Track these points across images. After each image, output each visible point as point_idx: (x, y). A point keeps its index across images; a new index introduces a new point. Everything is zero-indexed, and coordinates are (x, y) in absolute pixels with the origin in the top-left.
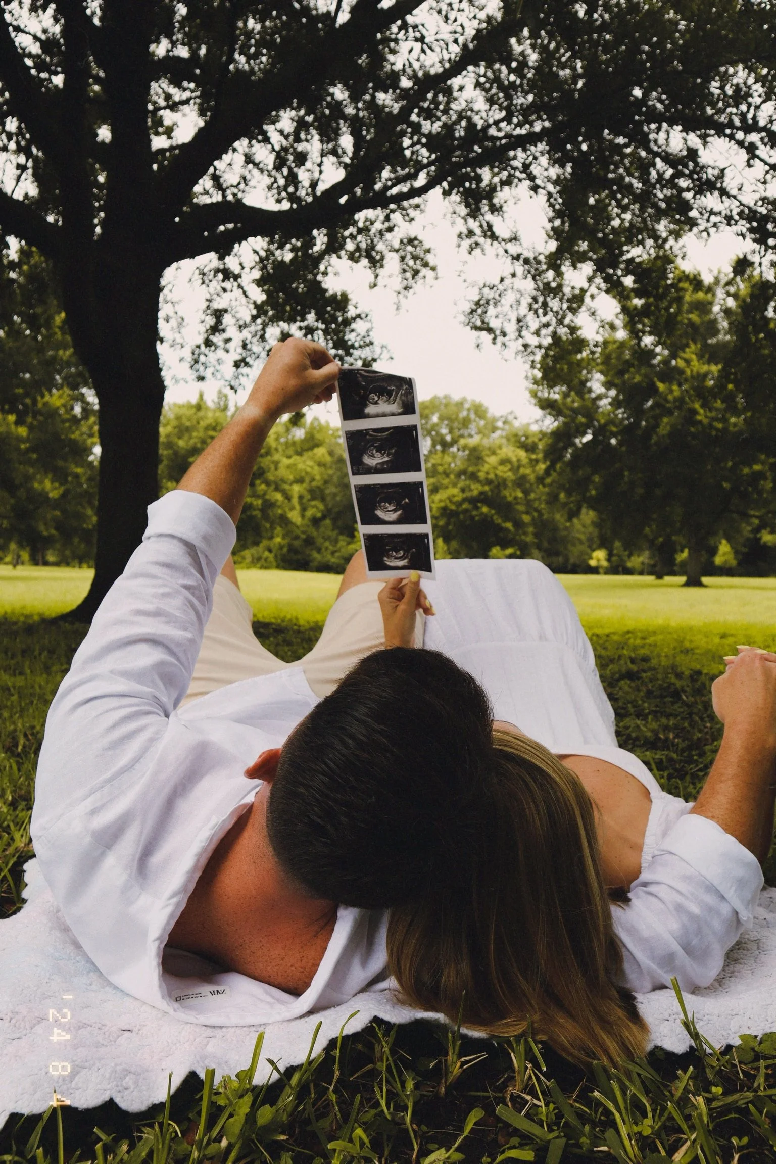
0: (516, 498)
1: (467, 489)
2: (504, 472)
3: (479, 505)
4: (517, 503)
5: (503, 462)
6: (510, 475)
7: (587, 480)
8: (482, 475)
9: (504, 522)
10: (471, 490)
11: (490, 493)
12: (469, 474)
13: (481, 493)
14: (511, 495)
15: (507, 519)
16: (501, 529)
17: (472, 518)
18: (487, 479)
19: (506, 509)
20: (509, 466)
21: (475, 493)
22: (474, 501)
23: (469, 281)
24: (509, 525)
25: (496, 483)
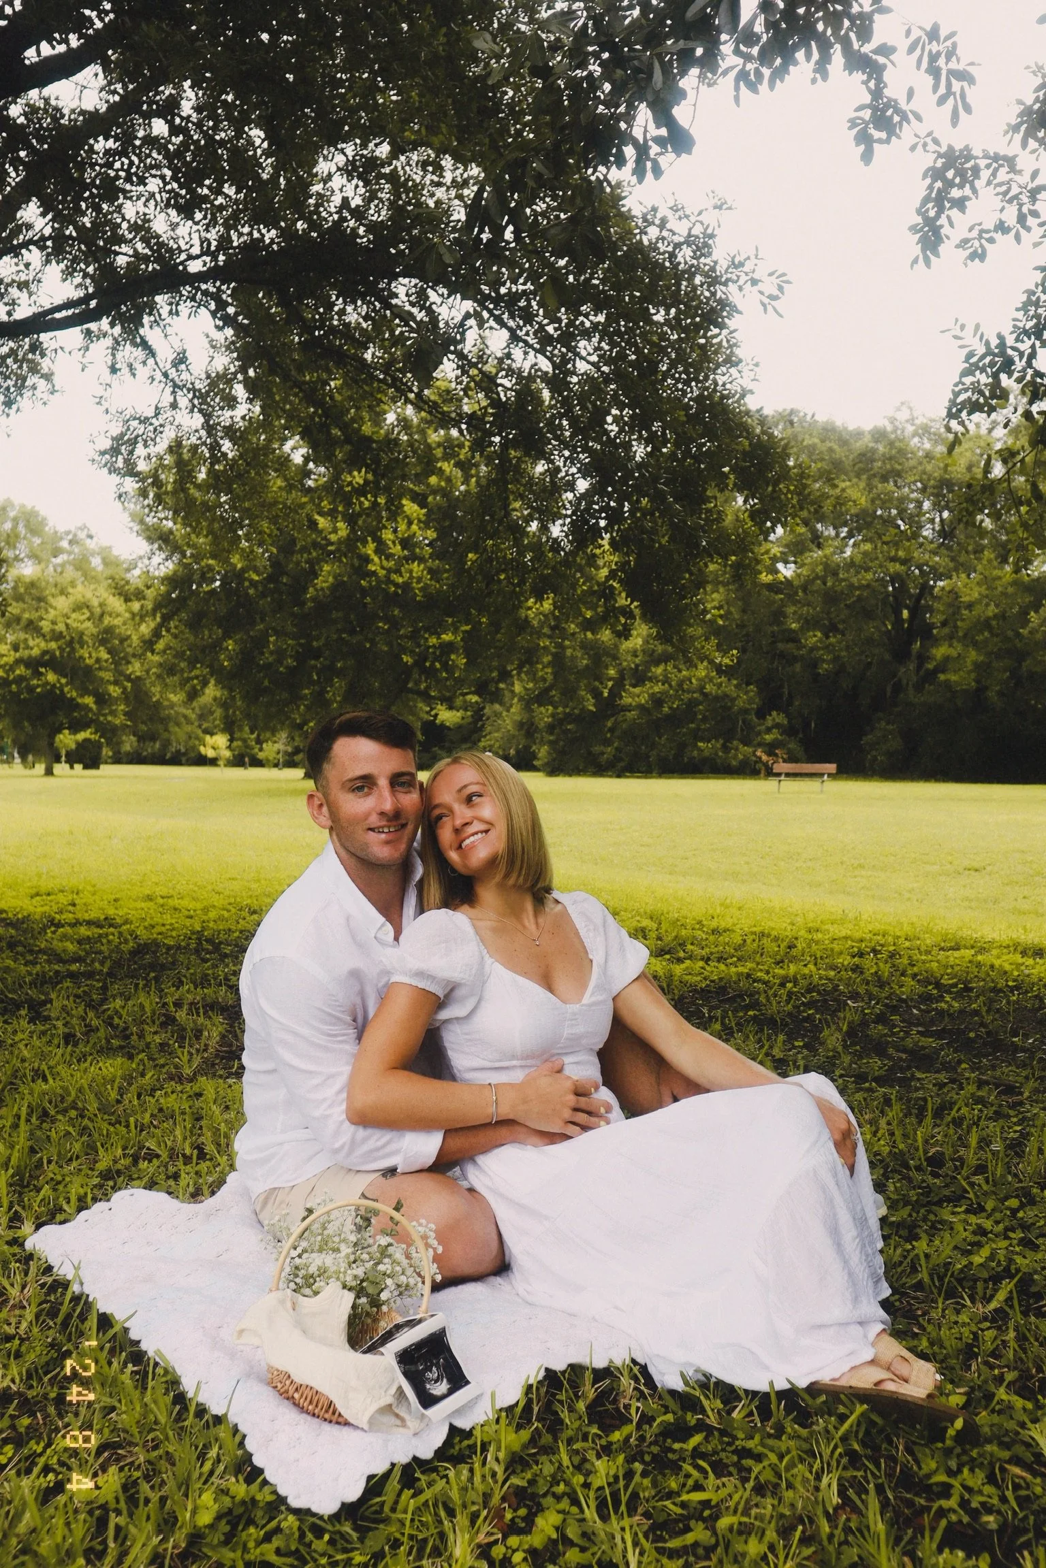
0: (98, 660)
1: (22, 646)
2: (82, 623)
3: (43, 670)
4: (100, 669)
5: (78, 608)
6: (89, 627)
7: (216, 646)
8: (45, 625)
9: (82, 696)
10: (28, 647)
11: (58, 653)
12: (23, 623)
13: (45, 653)
14: (90, 657)
15: (85, 692)
16: (73, 705)
17: (31, 690)
18: (53, 631)
19: (82, 675)
20: (88, 615)
21: (35, 652)
22: (34, 665)
24: (89, 701)
25: (68, 638)
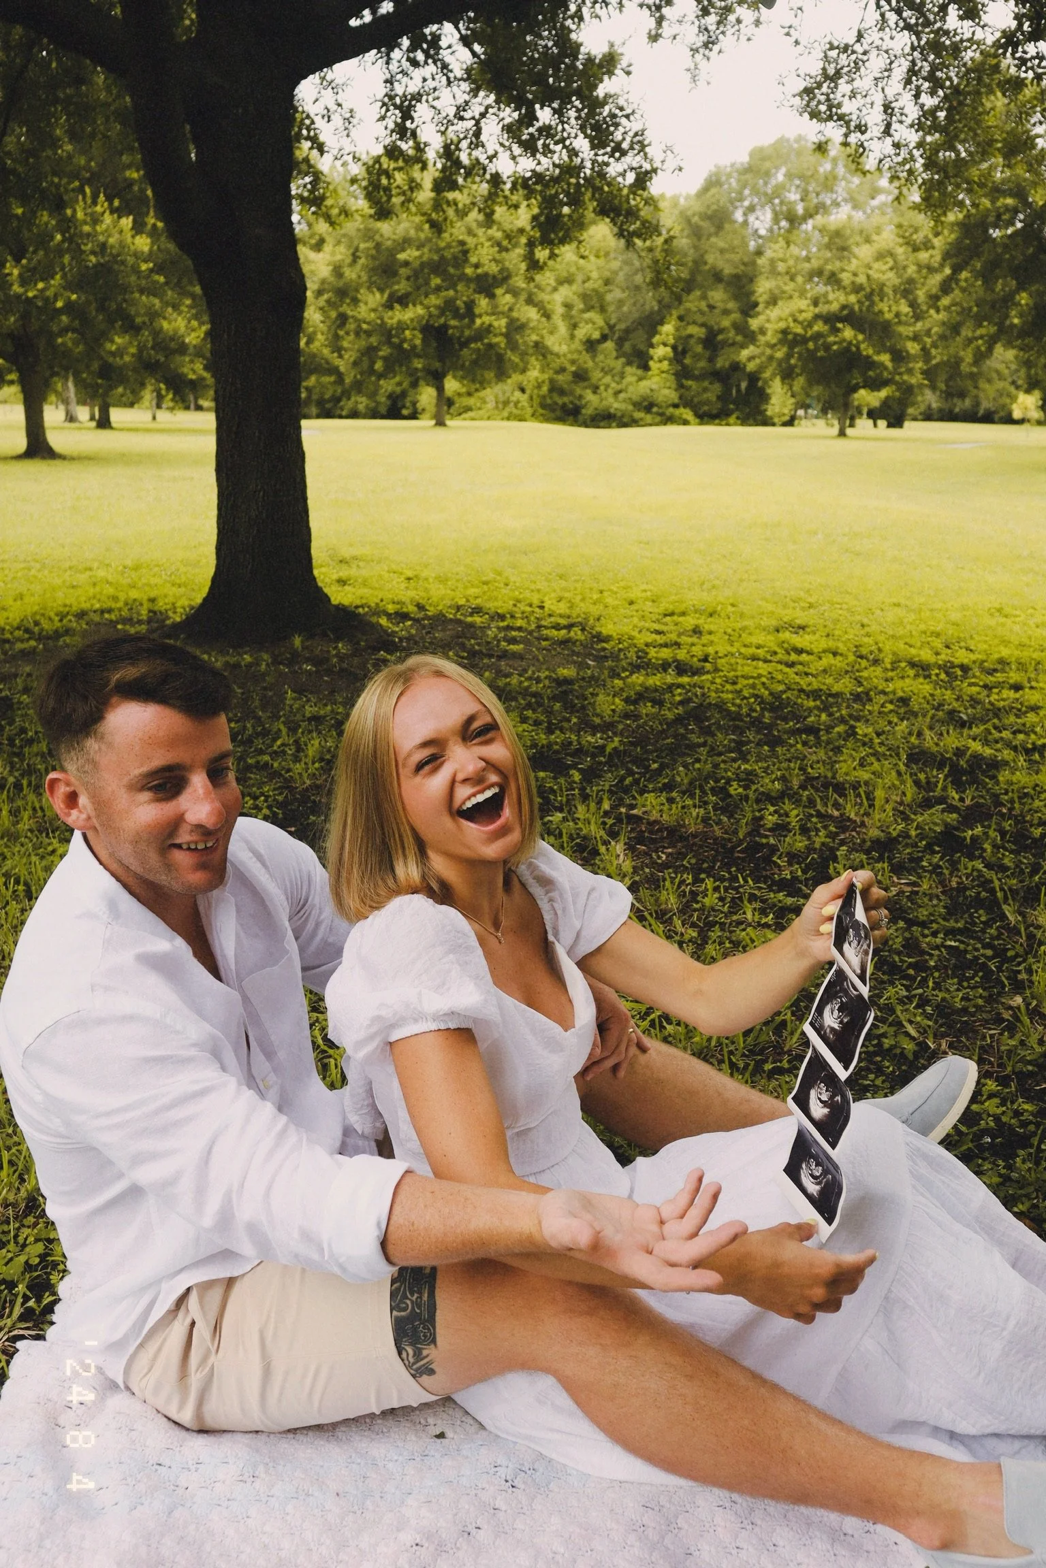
0: (897, 315)
1: (822, 300)
2: (884, 274)
3: (840, 325)
4: (900, 323)
5: (880, 256)
6: (891, 279)
7: (1008, 300)
8: (846, 278)
9: (878, 353)
10: (828, 302)
11: (856, 308)
12: (826, 273)
13: (844, 307)
14: (890, 311)
15: (882, 349)
16: (869, 364)
17: (827, 347)
18: (853, 283)
19: (880, 331)
20: (891, 263)
21: (835, 307)
22: (831, 320)
23: (803, 42)
24: (885, 358)
25: (868, 290)
